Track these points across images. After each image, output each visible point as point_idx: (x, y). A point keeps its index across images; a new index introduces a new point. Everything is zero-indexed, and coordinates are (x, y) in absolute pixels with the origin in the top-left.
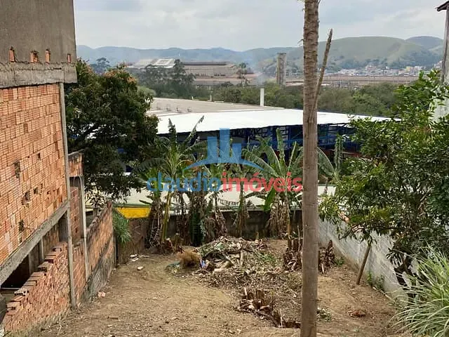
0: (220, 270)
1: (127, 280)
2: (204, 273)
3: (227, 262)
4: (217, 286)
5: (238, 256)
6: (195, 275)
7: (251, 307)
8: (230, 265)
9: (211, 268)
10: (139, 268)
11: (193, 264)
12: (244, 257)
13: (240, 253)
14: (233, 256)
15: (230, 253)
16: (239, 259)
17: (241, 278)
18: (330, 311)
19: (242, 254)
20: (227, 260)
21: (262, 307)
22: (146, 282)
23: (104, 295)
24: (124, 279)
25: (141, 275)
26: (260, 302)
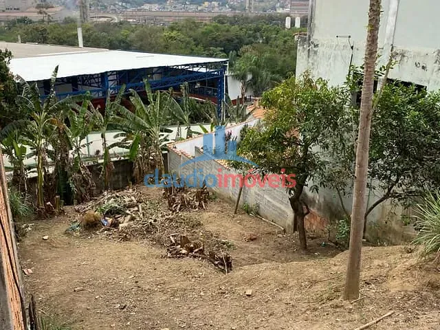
0: (125, 224)
1: (38, 252)
2: (109, 230)
3: (129, 217)
4: (129, 240)
5: (136, 209)
6: (101, 235)
7: (184, 251)
8: (133, 219)
9: (115, 225)
10: (45, 238)
11: (96, 225)
12: (143, 209)
13: (137, 206)
14: (132, 209)
15: (129, 207)
16: (138, 211)
17: (148, 228)
18: (231, 241)
19: (140, 206)
20: (128, 214)
21: (197, 250)
22: (58, 250)
23: (30, 271)
24: (36, 251)
25: (50, 244)
26: (192, 246)
